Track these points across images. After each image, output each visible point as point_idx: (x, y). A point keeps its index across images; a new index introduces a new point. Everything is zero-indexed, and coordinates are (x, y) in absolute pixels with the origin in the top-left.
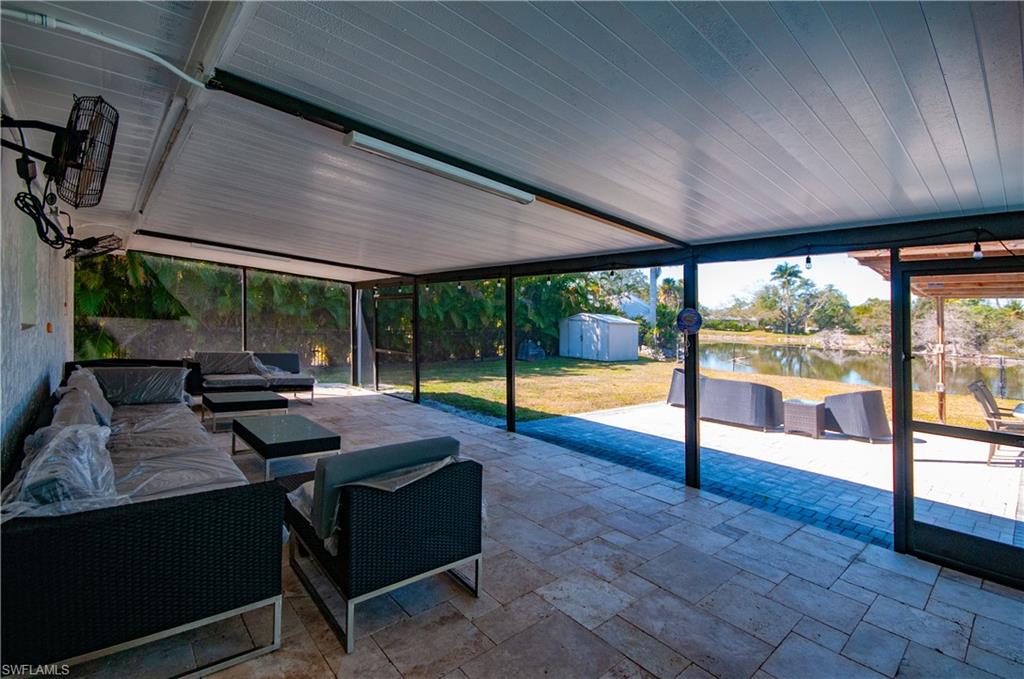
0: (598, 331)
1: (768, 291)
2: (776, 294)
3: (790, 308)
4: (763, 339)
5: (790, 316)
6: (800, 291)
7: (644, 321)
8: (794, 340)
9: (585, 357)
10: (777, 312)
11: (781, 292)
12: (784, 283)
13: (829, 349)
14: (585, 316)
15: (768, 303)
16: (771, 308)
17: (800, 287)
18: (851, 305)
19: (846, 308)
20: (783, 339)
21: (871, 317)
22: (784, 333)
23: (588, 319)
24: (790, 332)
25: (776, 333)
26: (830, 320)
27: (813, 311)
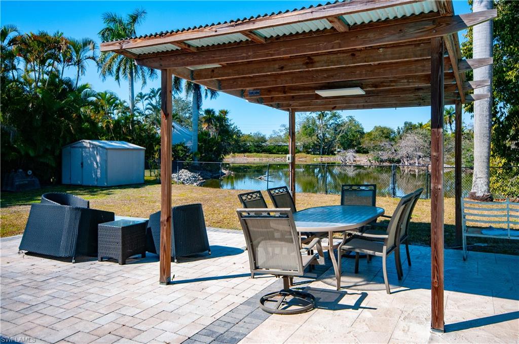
0: (98, 158)
1: (309, 121)
2: (314, 123)
3: (324, 135)
4: (304, 159)
5: (324, 140)
6: (331, 121)
7: (186, 147)
8: (326, 159)
9: (85, 184)
10: (315, 138)
11: (317, 122)
12: (320, 115)
13: (346, 165)
14: (86, 143)
15: (308, 131)
16: (310, 135)
17: (331, 118)
18: (365, 131)
19: (362, 133)
20: (317, 159)
21: (371, 140)
22: (319, 154)
23: (88, 145)
24: (323, 154)
25: (314, 154)
26: (351, 142)
27: (338, 137)
